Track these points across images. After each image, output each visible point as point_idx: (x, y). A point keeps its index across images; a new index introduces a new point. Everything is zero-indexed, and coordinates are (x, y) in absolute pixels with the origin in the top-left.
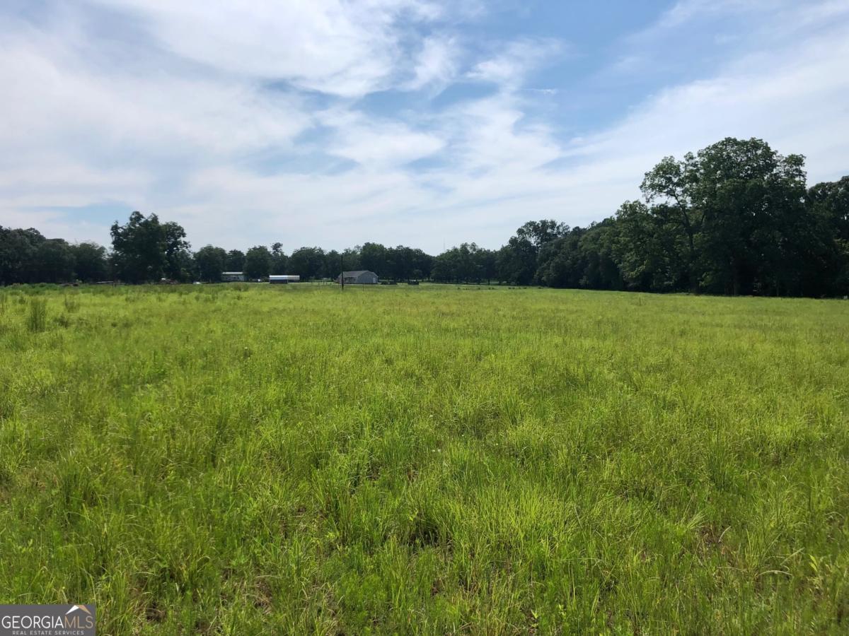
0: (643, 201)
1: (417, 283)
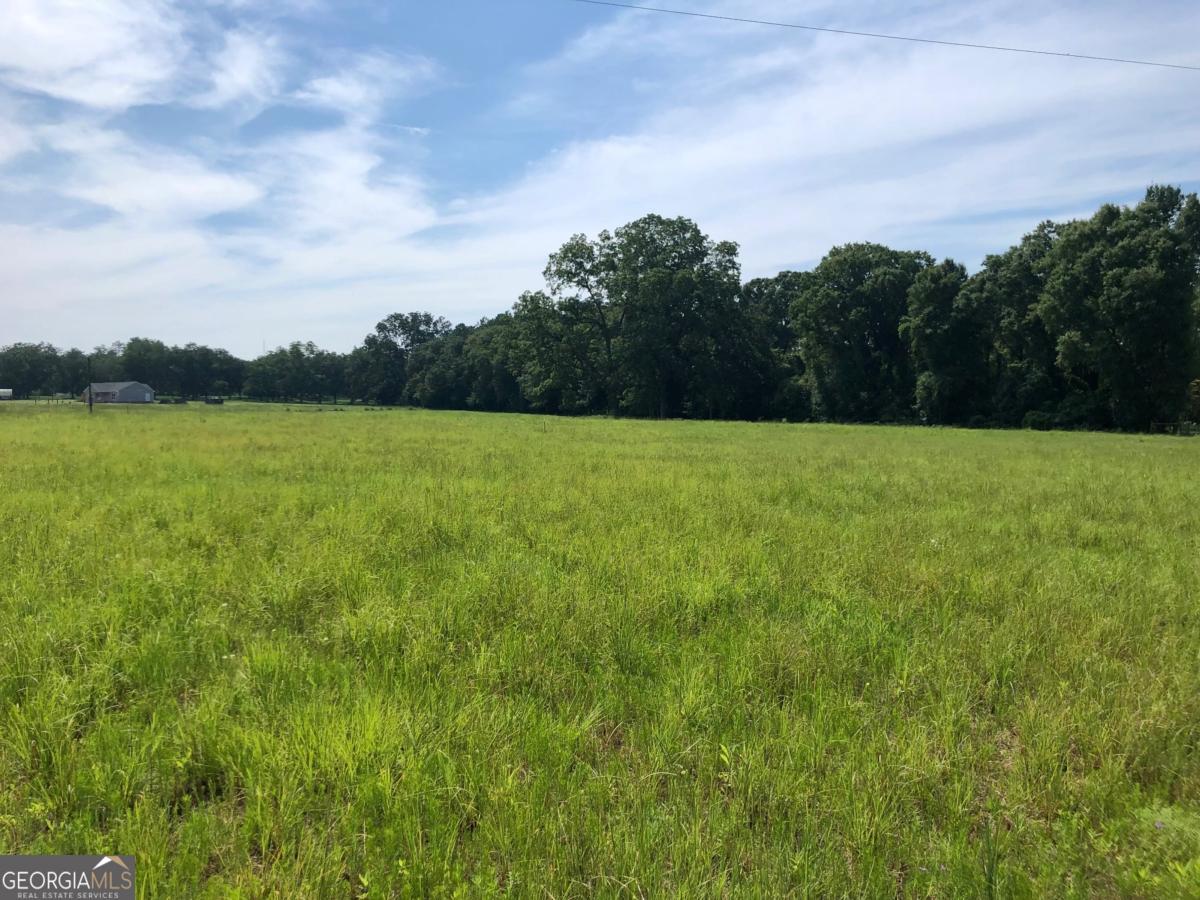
0: (547, 292)
1: (220, 402)
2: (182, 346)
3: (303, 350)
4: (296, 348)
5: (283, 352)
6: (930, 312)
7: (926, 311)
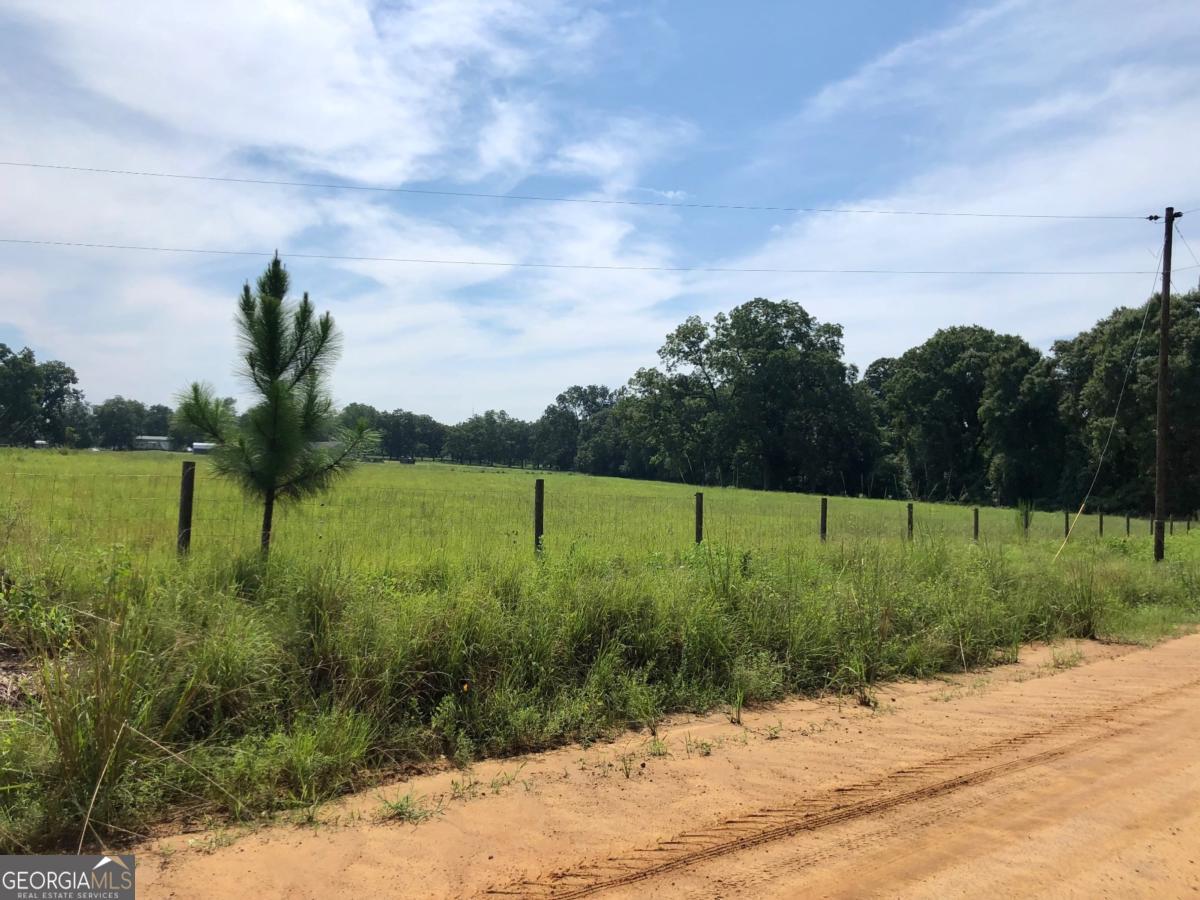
2: (390, 411)
3: (495, 417)
4: (489, 415)
5: (478, 419)
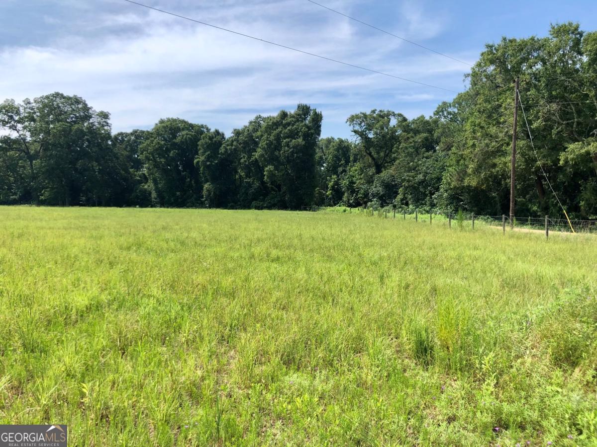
6: (209, 154)
7: (207, 154)
